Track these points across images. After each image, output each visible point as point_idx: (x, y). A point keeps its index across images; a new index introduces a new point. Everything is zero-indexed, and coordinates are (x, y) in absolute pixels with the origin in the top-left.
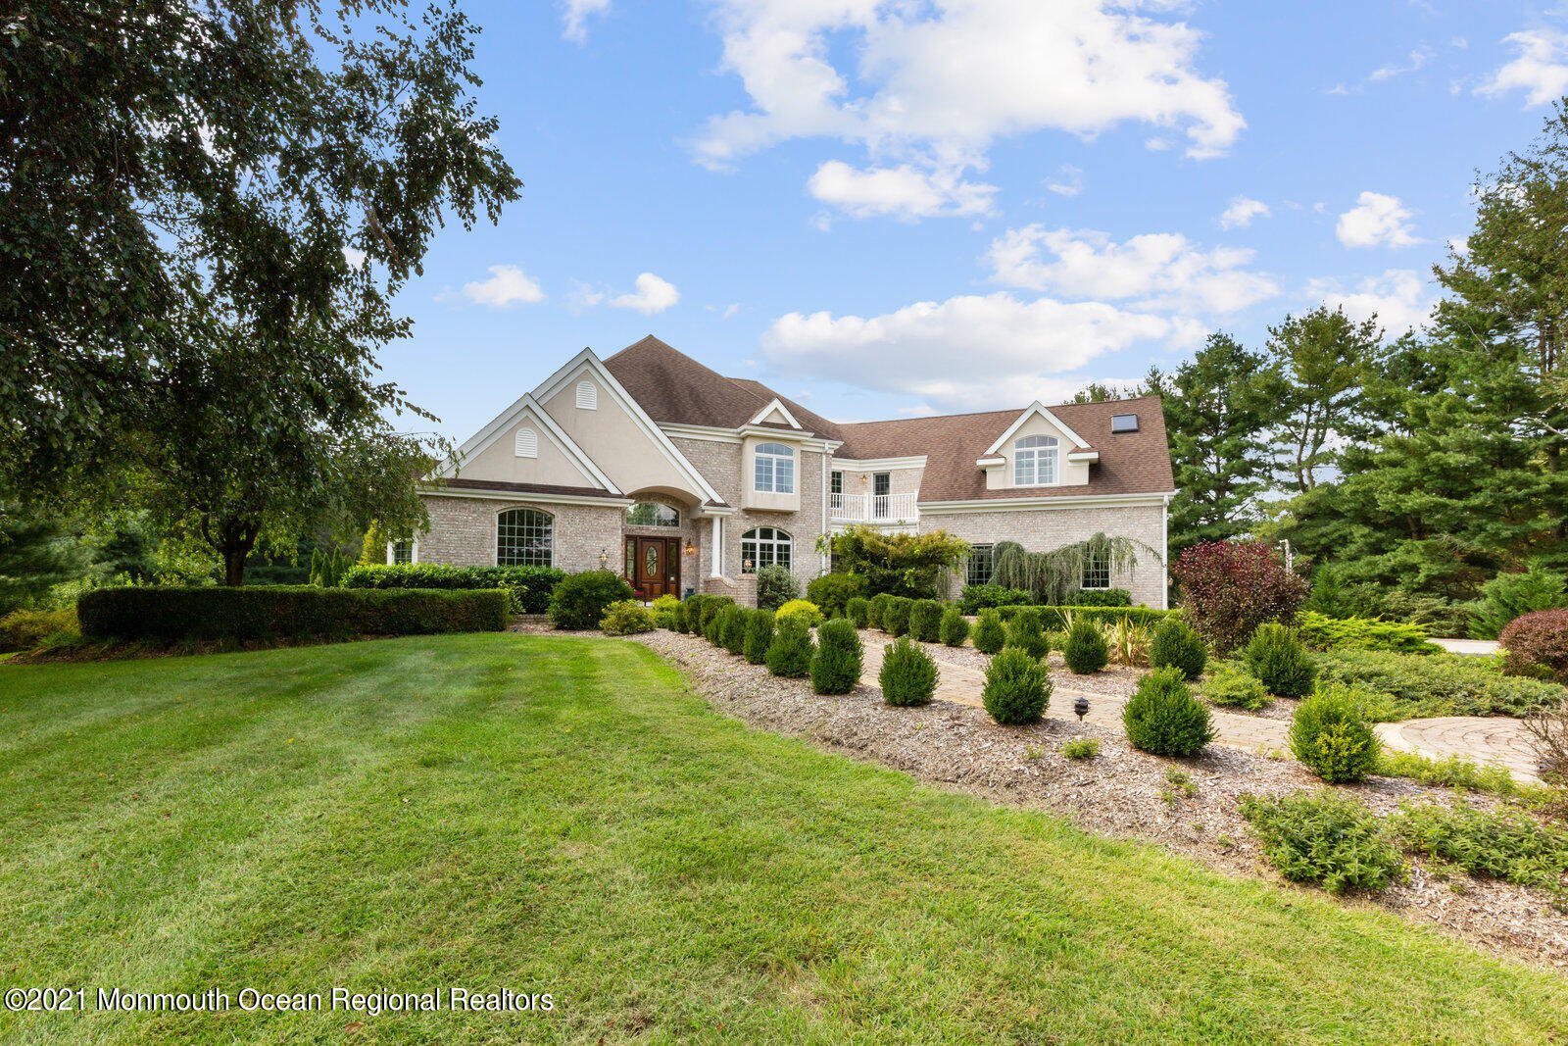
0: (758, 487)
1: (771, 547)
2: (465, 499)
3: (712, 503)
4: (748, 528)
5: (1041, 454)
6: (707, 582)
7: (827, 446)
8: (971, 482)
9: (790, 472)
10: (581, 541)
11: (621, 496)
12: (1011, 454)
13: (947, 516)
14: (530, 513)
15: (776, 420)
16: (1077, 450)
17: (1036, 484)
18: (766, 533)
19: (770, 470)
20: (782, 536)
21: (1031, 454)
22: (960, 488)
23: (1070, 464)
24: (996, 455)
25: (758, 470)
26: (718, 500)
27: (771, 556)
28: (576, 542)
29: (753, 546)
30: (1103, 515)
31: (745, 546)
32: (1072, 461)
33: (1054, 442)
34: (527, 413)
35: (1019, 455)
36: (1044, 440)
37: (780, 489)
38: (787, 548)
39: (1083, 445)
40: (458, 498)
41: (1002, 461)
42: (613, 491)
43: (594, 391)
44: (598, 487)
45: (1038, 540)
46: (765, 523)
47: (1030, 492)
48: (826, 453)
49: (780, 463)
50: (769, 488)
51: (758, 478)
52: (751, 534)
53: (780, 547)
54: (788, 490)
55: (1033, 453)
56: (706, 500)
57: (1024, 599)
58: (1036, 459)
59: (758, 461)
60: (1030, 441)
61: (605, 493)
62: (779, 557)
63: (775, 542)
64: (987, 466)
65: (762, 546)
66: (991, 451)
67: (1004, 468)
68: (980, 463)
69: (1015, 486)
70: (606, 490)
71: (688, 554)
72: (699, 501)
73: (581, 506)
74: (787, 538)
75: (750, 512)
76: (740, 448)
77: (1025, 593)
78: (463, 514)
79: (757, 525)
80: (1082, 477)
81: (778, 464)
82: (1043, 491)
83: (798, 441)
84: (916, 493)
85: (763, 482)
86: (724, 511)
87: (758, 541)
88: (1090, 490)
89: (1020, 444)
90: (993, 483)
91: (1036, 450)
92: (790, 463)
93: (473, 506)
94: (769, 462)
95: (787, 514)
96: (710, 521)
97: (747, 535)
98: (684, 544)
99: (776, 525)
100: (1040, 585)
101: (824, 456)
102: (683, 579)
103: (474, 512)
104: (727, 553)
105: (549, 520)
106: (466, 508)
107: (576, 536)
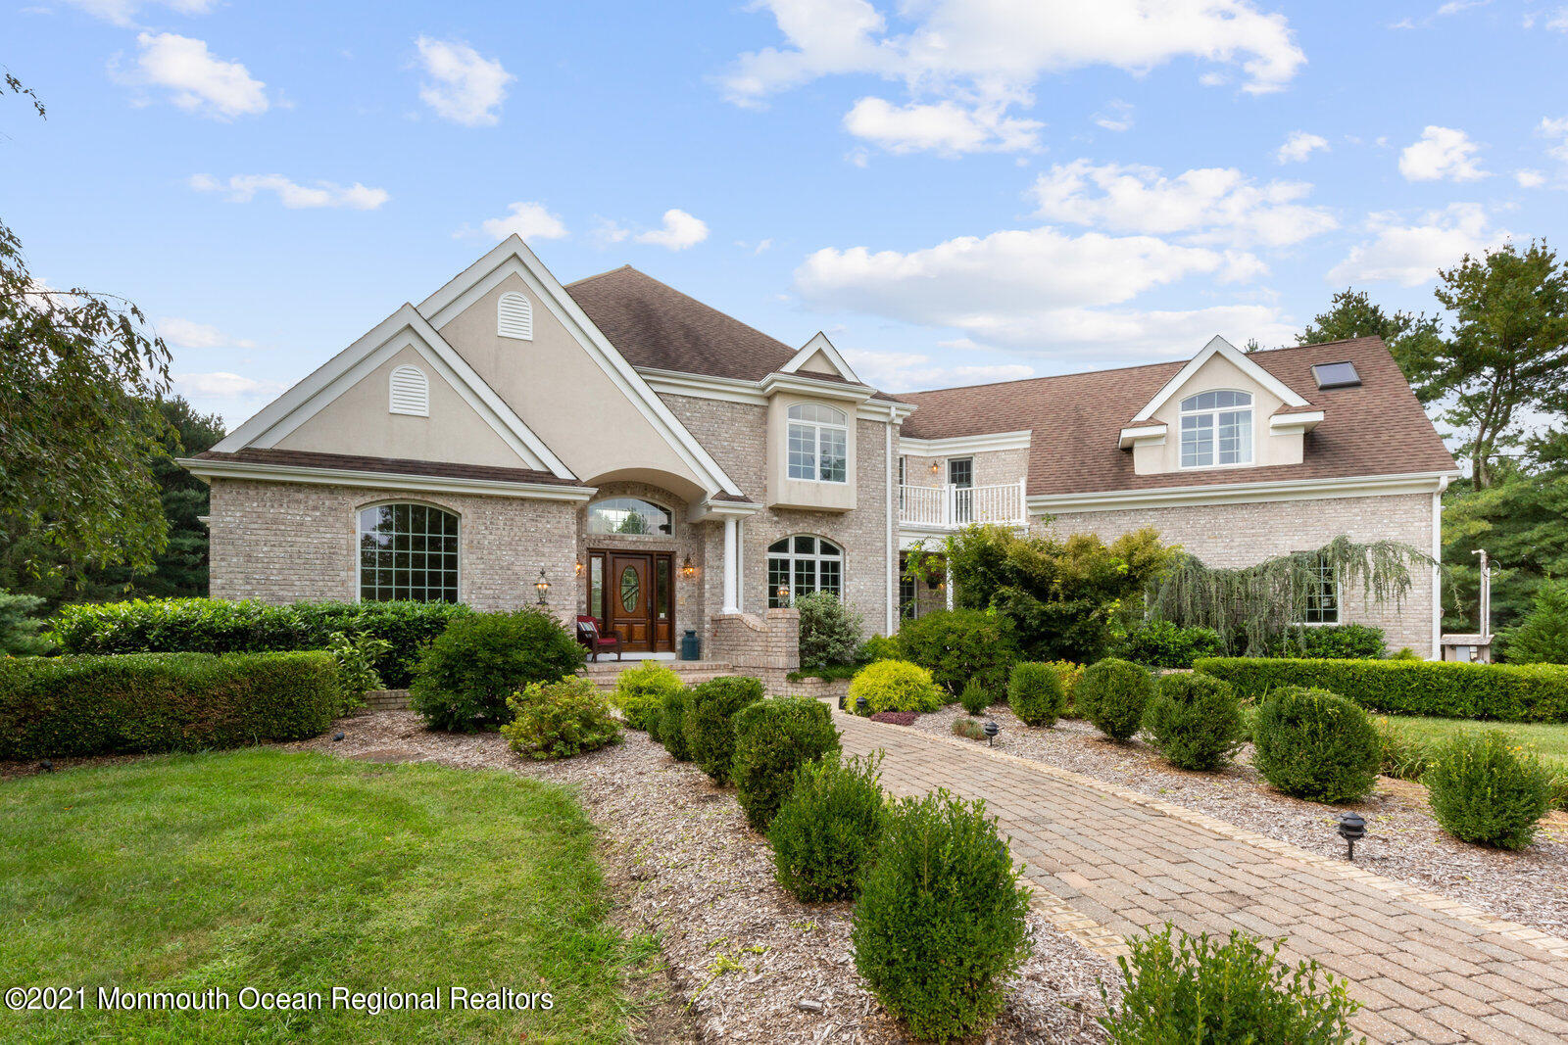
0: (794, 472)
1: (811, 565)
2: (299, 486)
3: (723, 495)
4: (778, 537)
5: (1226, 419)
6: (717, 621)
7: (893, 412)
8: (1107, 465)
9: (840, 450)
10: (508, 557)
11: (576, 482)
12: (1175, 418)
13: (1073, 516)
14: (419, 510)
15: (821, 367)
16: (1286, 409)
17: (1216, 465)
18: (805, 545)
19: (810, 447)
20: (827, 549)
21: (1207, 420)
22: (1091, 473)
23: (1272, 433)
24: (1152, 421)
25: (794, 444)
26: (733, 491)
27: (811, 579)
28: (499, 560)
29: (785, 564)
30: (1329, 510)
31: (773, 564)
32: (1276, 428)
33: (1244, 398)
34: (409, 339)
35: (1188, 422)
36: (1225, 397)
37: (826, 476)
38: (835, 566)
39: (1297, 401)
40: (283, 484)
41: (1159, 431)
42: (561, 473)
43: (528, 308)
44: (536, 467)
45: (1219, 550)
46: (803, 528)
47: (1209, 477)
48: (891, 423)
49: (825, 435)
50: (810, 474)
51: (793, 459)
52: (781, 546)
53: (825, 565)
54: (840, 477)
55: (1210, 417)
56: (713, 490)
57: (1213, 642)
58: (1216, 427)
59: (794, 433)
60: (1206, 399)
61: (548, 477)
62: (824, 580)
63: (818, 557)
64: (1135, 439)
65: (799, 564)
66: (1142, 416)
67: (1163, 442)
68: (1126, 434)
69: (1182, 469)
70: (551, 473)
71: (687, 577)
72: (704, 493)
73: (507, 498)
74: (835, 552)
75: (780, 511)
76: (765, 412)
77: (1212, 633)
78: (295, 512)
79: (790, 531)
80: (1293, 452)
81: (823, 437)
82: (1228, 475)
83: (852, 402)
84: (1023, 484)
85: (800, 468)
86: (740, 509)
87: (792, 556)
88: (1309, 472)
89: (1189, 404)
90: (1145, 463)
91: (1216, 412)
92: (841, 438)
93: (313, 498)
94: (809, 433)
95: (835, 515)
96: (719, 526)
97: (775, 548)
98: (679, 562)
99: (819, 531)
100: (1235, 619)
101: (889, 428)
102: (678, 616)
103: (315, 508)
104: (745, 576)
105: (452, 523)
106: (299, 502)
107: (499, 549)
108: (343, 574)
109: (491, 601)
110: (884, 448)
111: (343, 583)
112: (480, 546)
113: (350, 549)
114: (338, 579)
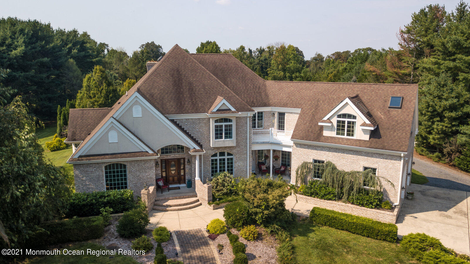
0: (216, 138)
1: (224, 160)
4: (214, 153)
5: (349, 122)
7: (249, 114)
8: (316, 131)
9: (231, 130)
10: (138, 173)
11: (154, 154)
12: (335, 120)
13: (305, 145)
15: (224, 108)
16: (364, 124)
17: (345, 136)
18: (222, 154)
19: (221, 130)
20: (229, 154)
23: (362, 131)
24: (328, 121)
25: (216, 130)
26: (197, 148)
27: (224, 164)
28: (136, 174)
29: (216, 160)
31: (212, 160)
32: (363, 129)
33: (354, 117)
34: (112, 124)
35: (338, 122)
36: (350, 116)
37: (226, 137)
38: (232, 159)
39: (368, 122)
41: (330, 125)
42: (150, 151)
43: (140, 109)
46: (221, 151)
47: (342, 140)
48: (249, 117)
49: (226, 126)
50: (221, 138)
51: (216, 134)
52: (215, 155)
53: (228, 159)
54: (231, 137)
55: (345, 121)
58: (346, 125)
59: (216, 127)
60: (344, 116)
62: (228, 163)
63: (226, 157)
64: (323, 125)
65: (220, 159)
66: (325, 118)
67: (331, 127)
68: (320, 124)
69: (336, 136)
70: (147, 152)
74: (232, 155)
75: (213, 148)
76: (209, 119)
79: (218, 152)
80: (366, 137)
84: (292, 132)
85: (218, 135)
87: (218, 158)
88: (370, 143)
89: (339, 116)
90: (326, 133)
91: (347, 120)
92: (231, 126)
94: (221, 126)
95: (231, 147)
96: (194, 157)
97: (213, 156)
98: (186, 160)
99: (226, 151)
101: (248, 119)
102: (186, 175)
103: (95, 167)
104: (204, 165)
105: (125, 166)
106: (91, 166)
107: (136, 172)
108: (102, 181)
109: (135, 184)
110: (247, 124)
111: (102, 183)
112: (132, 172)
113: (103, 175)
114: (100, 183)
